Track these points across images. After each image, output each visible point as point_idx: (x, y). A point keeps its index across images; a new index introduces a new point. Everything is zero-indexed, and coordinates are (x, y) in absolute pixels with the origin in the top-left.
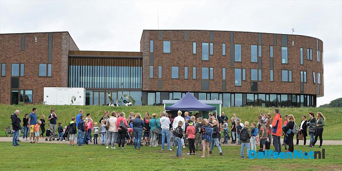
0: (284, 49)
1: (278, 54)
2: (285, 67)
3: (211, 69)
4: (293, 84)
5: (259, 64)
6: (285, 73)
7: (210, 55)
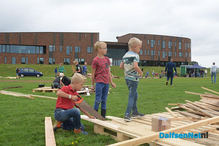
0: (180, 43)
1: (178, 45)
2: (180, 51)
3: (154, 51)
4: (182, 58)
5: (171, 50)
6: (180, 53)
7: (154, 45)
